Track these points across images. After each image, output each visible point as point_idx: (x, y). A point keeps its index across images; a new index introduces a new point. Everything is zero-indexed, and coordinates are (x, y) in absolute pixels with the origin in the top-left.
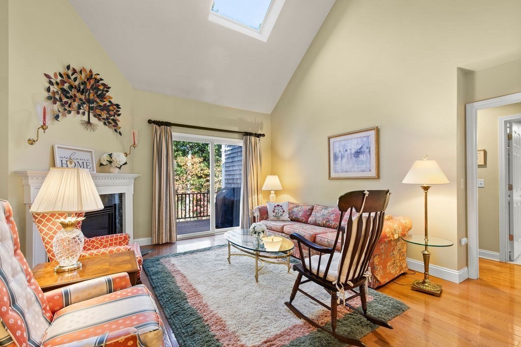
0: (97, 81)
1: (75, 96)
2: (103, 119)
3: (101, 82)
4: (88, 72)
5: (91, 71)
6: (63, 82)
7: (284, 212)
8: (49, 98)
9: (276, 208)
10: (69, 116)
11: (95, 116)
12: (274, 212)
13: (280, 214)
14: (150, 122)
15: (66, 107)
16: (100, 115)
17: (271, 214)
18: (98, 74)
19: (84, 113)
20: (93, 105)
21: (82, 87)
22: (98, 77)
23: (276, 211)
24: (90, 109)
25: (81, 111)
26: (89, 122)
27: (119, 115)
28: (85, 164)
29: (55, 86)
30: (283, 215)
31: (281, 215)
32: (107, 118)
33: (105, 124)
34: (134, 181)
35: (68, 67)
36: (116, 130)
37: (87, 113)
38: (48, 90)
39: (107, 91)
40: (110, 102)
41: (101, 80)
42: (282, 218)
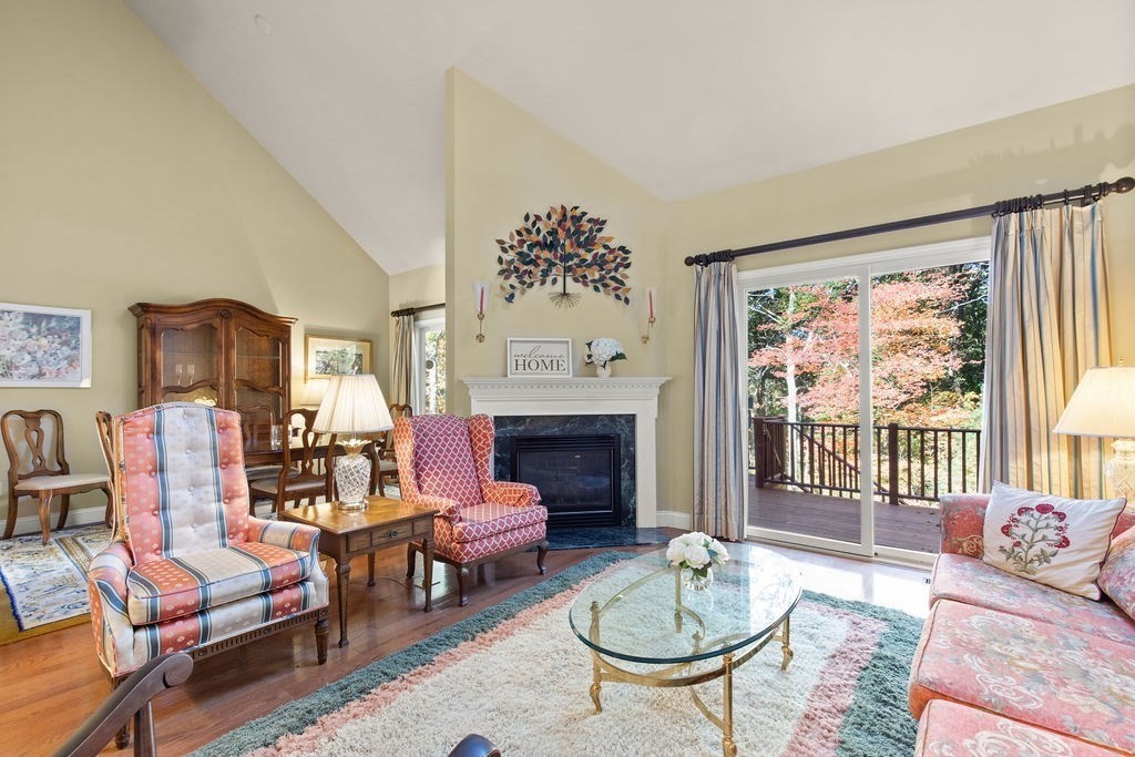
0: (577, 220)
1: (538, 257)
2: (593, 281)
3: (586, 218)
4: (559, 210)
5: (563, 208)
6: (522, 242)
7: (1065, 543)
8: (502, 272)
9: (1024, 518)
10: (529, 291)
11: (576, 280)
12: (1006, 530)
13: (1036, 550)
14: (689, 262)
15: (526, 279)
16: (585, 277)
17: (993, 539)
18: (576, 208)
19: (554, 281)
20: (570, 263)
21: (549, 239)
22: (578, 213)
23: (1017, 531)
24: (568, 269)
25: (549, 279)
26: (565, 294)
27: (628, 266)
28: (555, 363)
29: (511, 252)
30: (1054, 561)
31: (1044, 558)
32: (602, 278)
33: (596, 289)
34: (658, 391)
35: (527, 218)
36: (618, 297)
37: (560, 279)
38: (500, 260)
39: (600, 230)
40: (606, 247)
41: (584, 214)
42: (1043, 572)
